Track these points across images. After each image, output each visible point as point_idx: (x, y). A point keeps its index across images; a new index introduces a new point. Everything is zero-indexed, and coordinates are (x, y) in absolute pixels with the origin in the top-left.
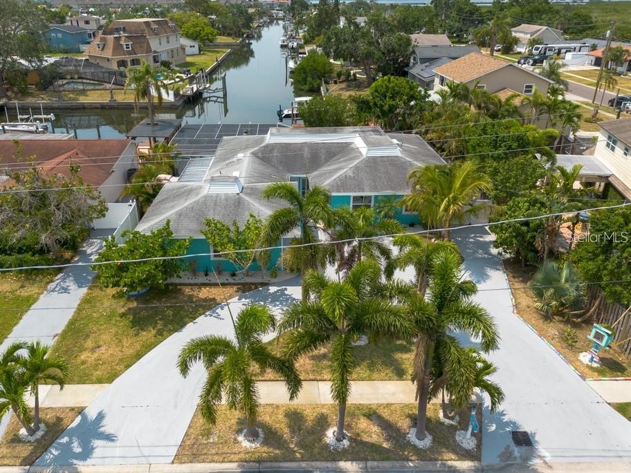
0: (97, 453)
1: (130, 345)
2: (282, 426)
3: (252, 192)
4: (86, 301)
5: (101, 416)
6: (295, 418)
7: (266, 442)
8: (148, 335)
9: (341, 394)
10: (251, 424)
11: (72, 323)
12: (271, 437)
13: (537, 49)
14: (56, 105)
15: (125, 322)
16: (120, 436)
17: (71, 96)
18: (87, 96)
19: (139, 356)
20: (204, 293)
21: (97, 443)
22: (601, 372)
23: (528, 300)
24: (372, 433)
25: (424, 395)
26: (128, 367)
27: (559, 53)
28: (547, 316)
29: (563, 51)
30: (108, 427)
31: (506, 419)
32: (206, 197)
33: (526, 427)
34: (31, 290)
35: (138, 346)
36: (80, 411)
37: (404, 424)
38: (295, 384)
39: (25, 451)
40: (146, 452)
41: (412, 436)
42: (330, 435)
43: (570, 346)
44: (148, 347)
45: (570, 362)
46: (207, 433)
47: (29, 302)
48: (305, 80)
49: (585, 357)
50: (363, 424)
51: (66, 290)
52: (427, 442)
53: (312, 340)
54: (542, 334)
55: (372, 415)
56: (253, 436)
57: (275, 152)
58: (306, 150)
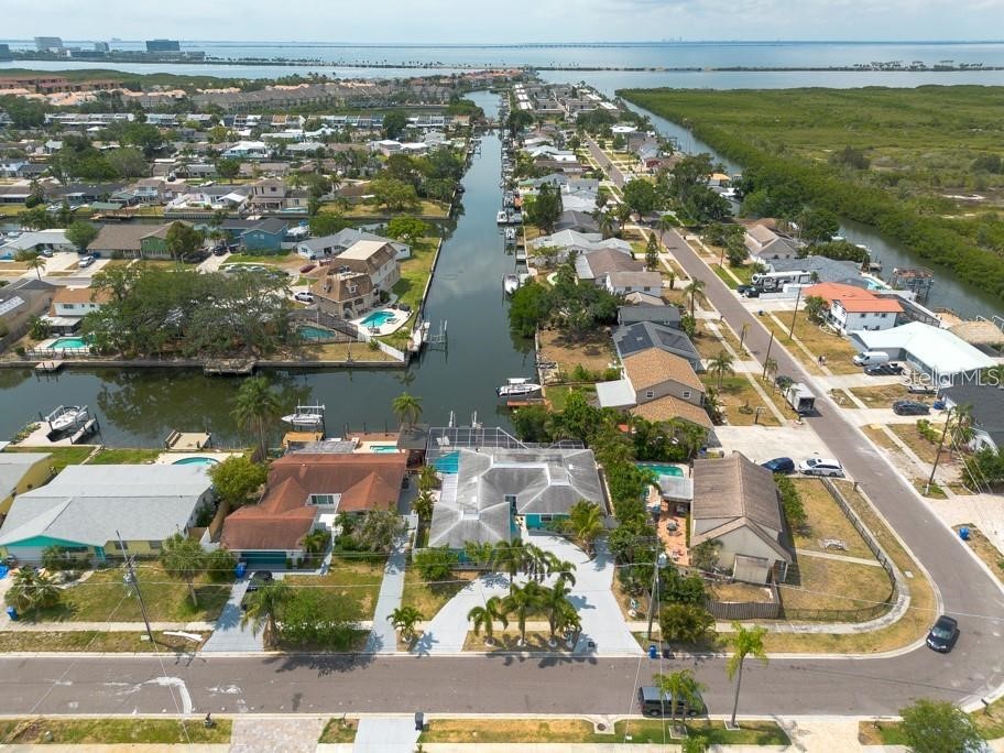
0: (433, 647)
1: (434, 603)
2: (502, 639)
3: (486, 517)
4: (407, 580)
5: (431, 634)
6: (506, 637)
7: (495, 645)
8: (441, 598)
9: (522, 627)
10: (490, 638)
11: (404, 592)
12: (497, 643)
13: (755, 278)
14: (300, 364)
15: (429, 592)
16: (440, 641)
17: (310, 352)
18: (323, 351)
19: (439, 609)
20: (463, 575)
21: (432, 644)
22: (634, 619)
23: (618, 584)
24: (535, 642)
25: (553, 628)
26: (436, 614)
27: (777, 283)
28: (623, 592)
29: (781, 281)
30: (435, 637)
32: (463, 522)
33: (596, 642)
34: (377, 573)
35: (437, 605)
36: (422, 632)
37: (548, 639)
38: (506, 624)
39: (408, 646)
40: (452, 647)
41: (550, 643)
42: (519, 643)
43: (627, 606)
44: (442, 605)
45: (623, 613)
46: (473, 641)
47: (379, 580)
49: (630, 612)
50: (532, 638)
51: (394, 572)
52: (555, 644)
53: (513, 608)
54: (618, 599)
55: (536, 635)
56: (490, 642)
57: (497, 477)
58: (516, 474)
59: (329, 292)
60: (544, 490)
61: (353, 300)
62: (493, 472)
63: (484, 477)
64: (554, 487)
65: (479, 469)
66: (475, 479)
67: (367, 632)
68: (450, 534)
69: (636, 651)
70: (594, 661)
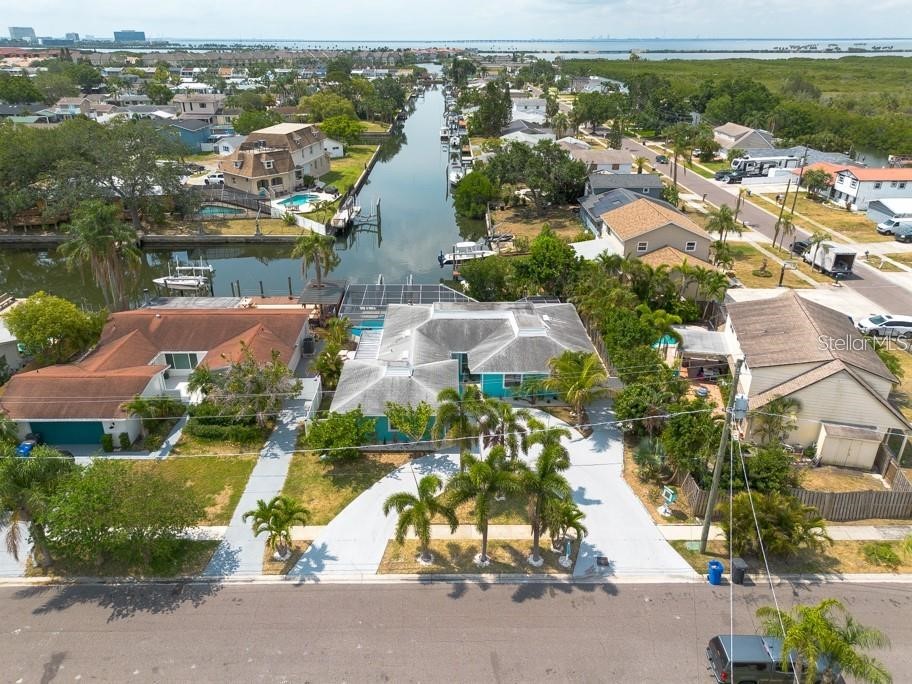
0: (327, 568)
1: (335, 499)
2: (446, 553)
3: (422, 374)
4: (295, 465)
5: (324, 546)
6: (454, 548)
7: (435, 562)
8: (347, 491)
9: (483, 529)
10: (425, 551)
11: (288, 482)
12: (439, 558)
13: (736, 163)
14: (196, 239)
15: (328, 482)
16: (340, 557)
17: (212, 227)
18: (229, 227)
19: (343, 507)
20: (385, 459)
21: (325, 562)
22: (669, 520)
23: (634, 467)
24: (505, 557)
25: (537, 532)
26: (336, 514)
27: (761, 168)
28: (644, 480)
30: (330, 552)
31: (595, 550)
32: (385, 379)
33: (610, 557)
34: (248, 455)
35: (341, 500)
36: (310, 543)
37: (526, 552)
38: (454, 523)
39: (282, 566)
40: (359, 567)
41: (531, 560)
42: (477, 559)
43: (654, 500)
44: (349, 501)
45: (650, 512)
46: (397, 556)
47: (249, 467)
48: (468, 205)
49: (661, 510)
50: (500, 552)
51: (276, 456)
52: (540, 562)
53: (465, 496)
54: (637, 492)
55: (506, 546)
56: (427, 557)
57: (439, 329)
58: (466, 326)
59: (241, 168)
60: (509, 342)
61: (269, 178)
62: (434, 324)
63: (420, 330)
64: (524, 339)
65: (413, 321)
66: (407, 332)
67: (214, 544)
68: (365, 396)
69: (683, 572)
70: (611, 590)
